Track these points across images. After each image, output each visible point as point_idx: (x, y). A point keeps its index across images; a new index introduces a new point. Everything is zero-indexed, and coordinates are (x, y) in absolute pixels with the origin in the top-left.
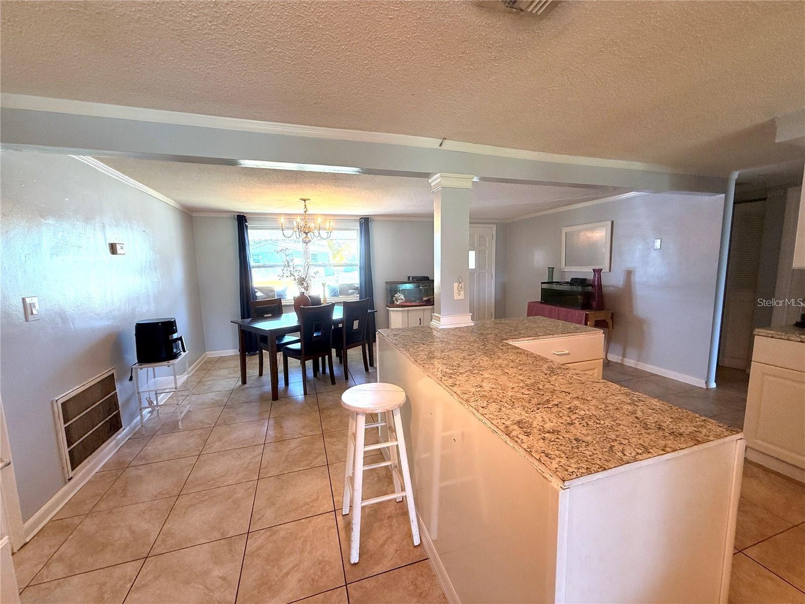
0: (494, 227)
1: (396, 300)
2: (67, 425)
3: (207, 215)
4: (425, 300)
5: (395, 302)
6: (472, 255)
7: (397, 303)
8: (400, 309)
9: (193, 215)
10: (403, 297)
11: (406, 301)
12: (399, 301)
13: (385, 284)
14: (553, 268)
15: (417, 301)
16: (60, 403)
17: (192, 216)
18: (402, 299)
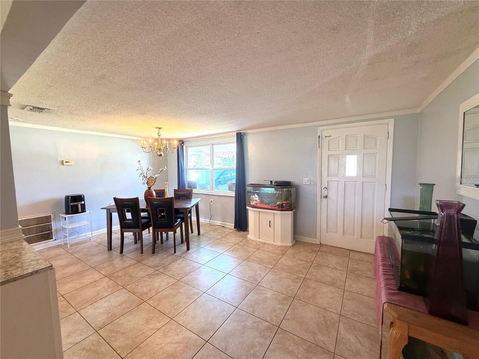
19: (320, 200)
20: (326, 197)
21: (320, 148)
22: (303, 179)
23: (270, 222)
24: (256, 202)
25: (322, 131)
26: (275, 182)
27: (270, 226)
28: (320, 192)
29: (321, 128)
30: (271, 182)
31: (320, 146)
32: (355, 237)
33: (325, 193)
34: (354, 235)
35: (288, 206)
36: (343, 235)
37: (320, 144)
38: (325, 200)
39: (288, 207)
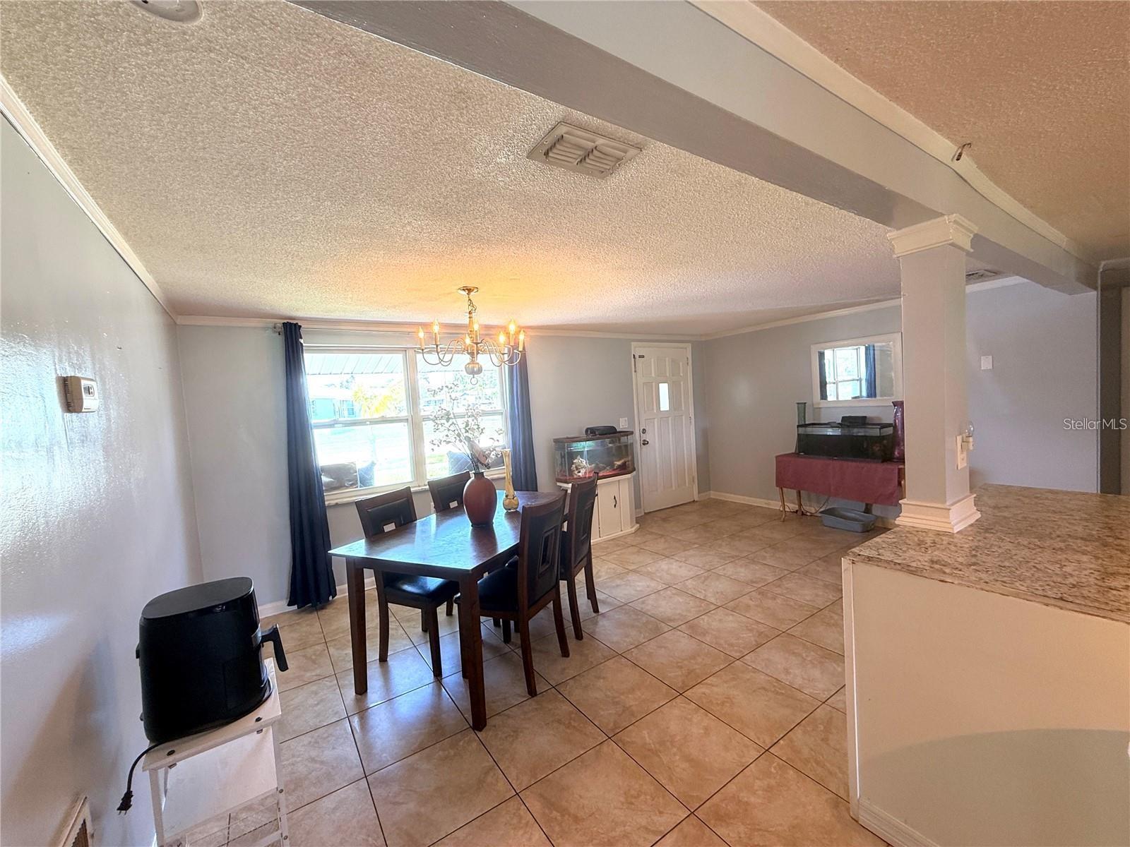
0: (689, 346)
1: (577, 469)
6: (664, 389)
7: (580, 474)
12: (582, 471)
13: (553, 443)
14: (805, 403)
15: (608, 468)
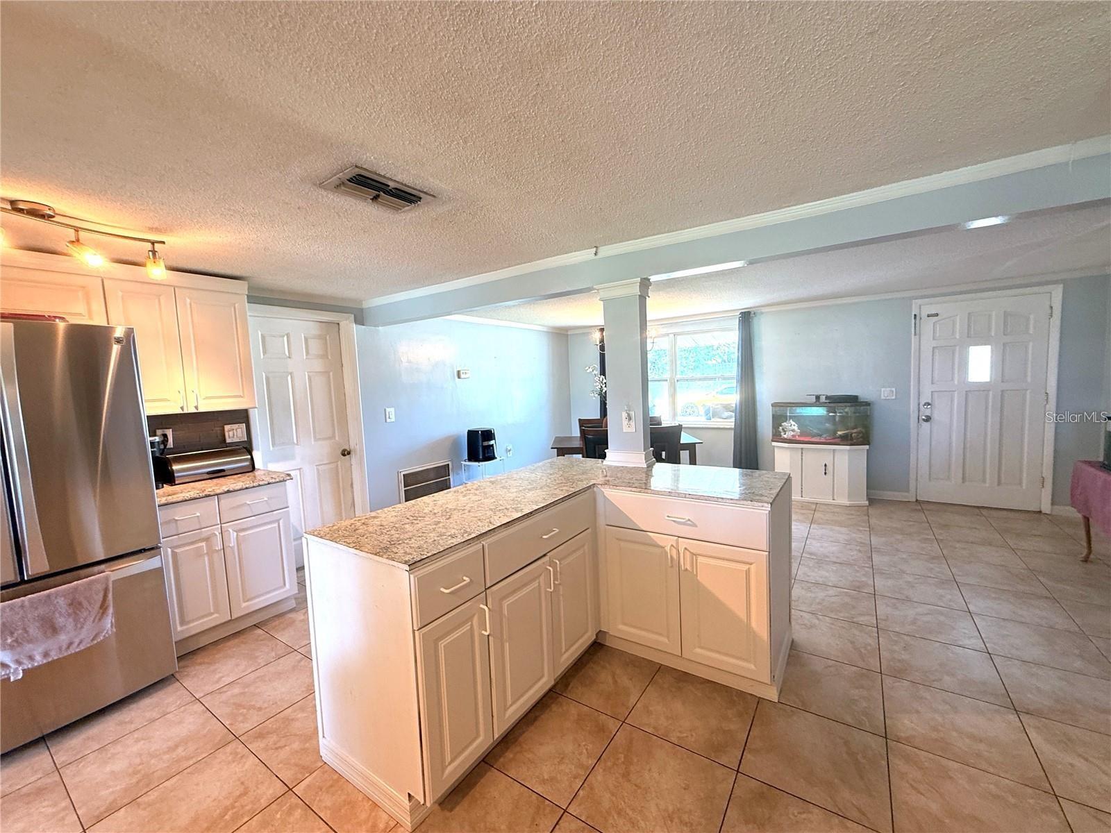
2: (406, 489)
3: (577, 332)
4: (840, 435)
5: (782, 434)
8: (786, 445)
9: (569, 333)
10: (796, 428)
11: (802, 434)
16: (402, 473)
17: (568, 335)
18: (793, 431)
19: (916, 425)
20: (928, 419)
21: (917, 337)
22: (881, 391)
23: (825, 465)
24: (792, 433)
25: (920, 308)
26: (827, 398)
27: (825, 473)
28: (917, 412)
29: (919, 301)
30: (818, 398)
31: (917, 332)
32: (987, 485)
33: (926, 412)
34: (984, 481)
35: (861, 437)
36: (963, 482)
37: (917, 329)
38: (926, 425)
39: (861, 439)
